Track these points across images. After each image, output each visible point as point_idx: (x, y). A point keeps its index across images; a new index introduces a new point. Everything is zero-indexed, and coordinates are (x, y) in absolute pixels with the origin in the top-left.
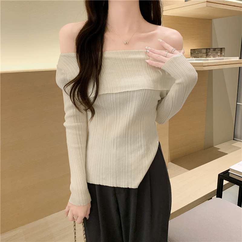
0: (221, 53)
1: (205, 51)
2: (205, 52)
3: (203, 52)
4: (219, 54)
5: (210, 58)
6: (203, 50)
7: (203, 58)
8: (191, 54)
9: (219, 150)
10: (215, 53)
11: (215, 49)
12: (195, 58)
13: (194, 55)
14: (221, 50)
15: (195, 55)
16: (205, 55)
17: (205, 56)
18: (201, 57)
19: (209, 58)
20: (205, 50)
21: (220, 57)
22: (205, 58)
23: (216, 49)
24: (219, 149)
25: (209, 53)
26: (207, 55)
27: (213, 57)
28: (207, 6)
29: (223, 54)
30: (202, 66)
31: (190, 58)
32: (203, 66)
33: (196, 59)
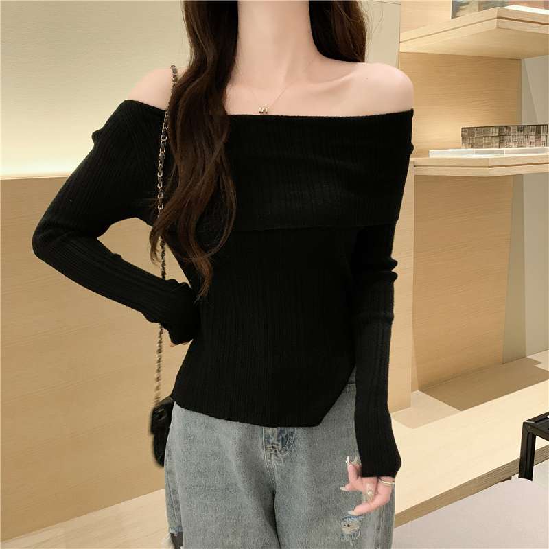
0: (538, 138)
1: (496, 132)
2: (497, 134)
3: (491, 135)
4: (533, 139)
5: (508, 149)
6: (491, 129)
7: (493, 147)
8: (464, 138)
9: (538, 366)
10: (522, 137)
11: (521, 128)
12: (472, 147)
13: (471, 142)
14: (538, 129)
15: (474, 142)
16: (498, 140)
17: (497, 144)
18: (488, 145)
19: (505, 149)
20: (498, 130)
21: (536, 146)
22: (496, 147)
23: (526, 128)
24: (539, 363)
25: (507, 138)
26: (502, 141)
27: (518, 147)
28: (498, 28)
29: (543, 139)
30: (485, 167)
31: (460, 148)
32: (489, 167)
33: (475, 150)
